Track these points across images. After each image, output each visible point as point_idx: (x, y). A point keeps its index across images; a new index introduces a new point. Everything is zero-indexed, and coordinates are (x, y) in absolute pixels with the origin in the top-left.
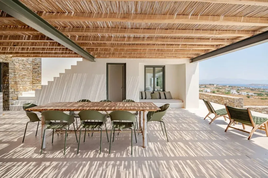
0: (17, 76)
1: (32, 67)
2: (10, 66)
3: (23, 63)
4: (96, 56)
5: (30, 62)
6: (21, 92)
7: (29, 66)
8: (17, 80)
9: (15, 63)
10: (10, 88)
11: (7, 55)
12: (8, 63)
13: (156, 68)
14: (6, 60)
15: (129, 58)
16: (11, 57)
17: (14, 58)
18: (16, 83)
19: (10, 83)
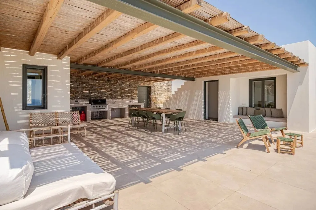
0: (157, 94)
1: (167, 87)
2: (152, 88)
3: (160, 85)
4: (195, 77)
5: (165, 84)
6: (159, 104)
7: (165, 87)
8: (156, 97)
9: (155, 86)
10: (152, 101)
11: (150, 82)
12: (151, 87)
13: (265, 81)
14: (150, 85)
15: (220, 75)
16: (153, 83)
17: (154, 83)
18: (156, 98)
19: (152, 98)
